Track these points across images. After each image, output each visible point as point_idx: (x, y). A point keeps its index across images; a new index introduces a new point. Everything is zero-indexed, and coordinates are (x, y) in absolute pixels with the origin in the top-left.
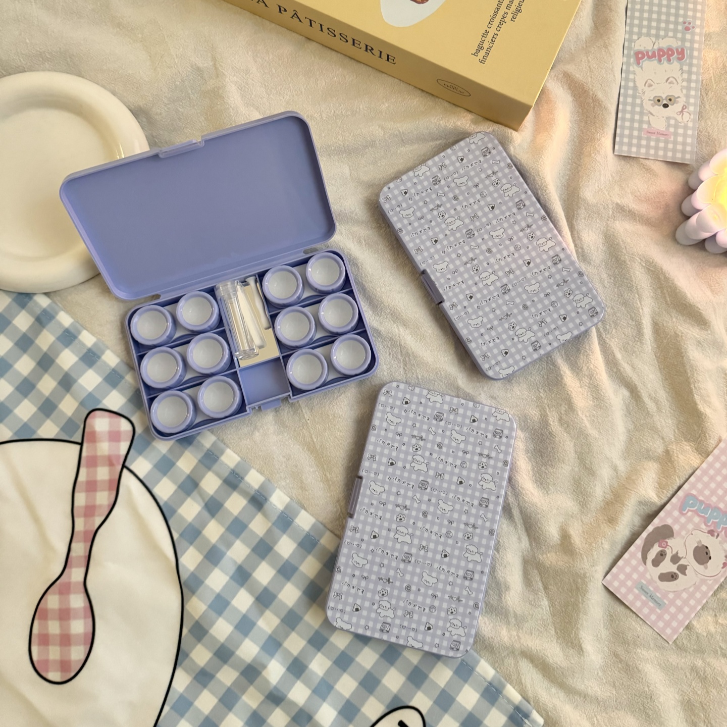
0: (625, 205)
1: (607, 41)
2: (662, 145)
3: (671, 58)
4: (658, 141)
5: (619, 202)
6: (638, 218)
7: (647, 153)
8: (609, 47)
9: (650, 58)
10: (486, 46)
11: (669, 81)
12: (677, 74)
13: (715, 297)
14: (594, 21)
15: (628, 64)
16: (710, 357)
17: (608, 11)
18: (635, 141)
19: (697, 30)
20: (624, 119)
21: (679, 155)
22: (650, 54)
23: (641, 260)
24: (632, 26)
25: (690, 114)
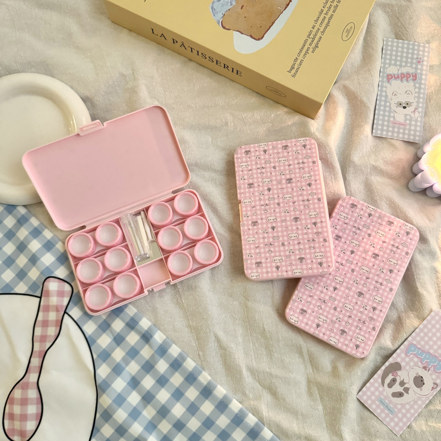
0: (378, 166)
1: (370, 67)
2: (401, 131)
3: (409, 79)
4: (399, 128)
5: (374, 164)
6: (385, 174)
7: (393, 135)
8: (371, 71)
9: (396, 78)
10: (296, 67)
11: (407, 92)
12: (412, 89)
13: (431, 224)
14: (362, 56)
15: (383, 82)
16: (427, 260)
17: (371, 50)
18: (385, 128)
19: (425, 63)
20: (379, 115)
21: (412, 137)
22: (396, 76)
23: (386, 200)
24: (385, 59)
25: (419, 113)
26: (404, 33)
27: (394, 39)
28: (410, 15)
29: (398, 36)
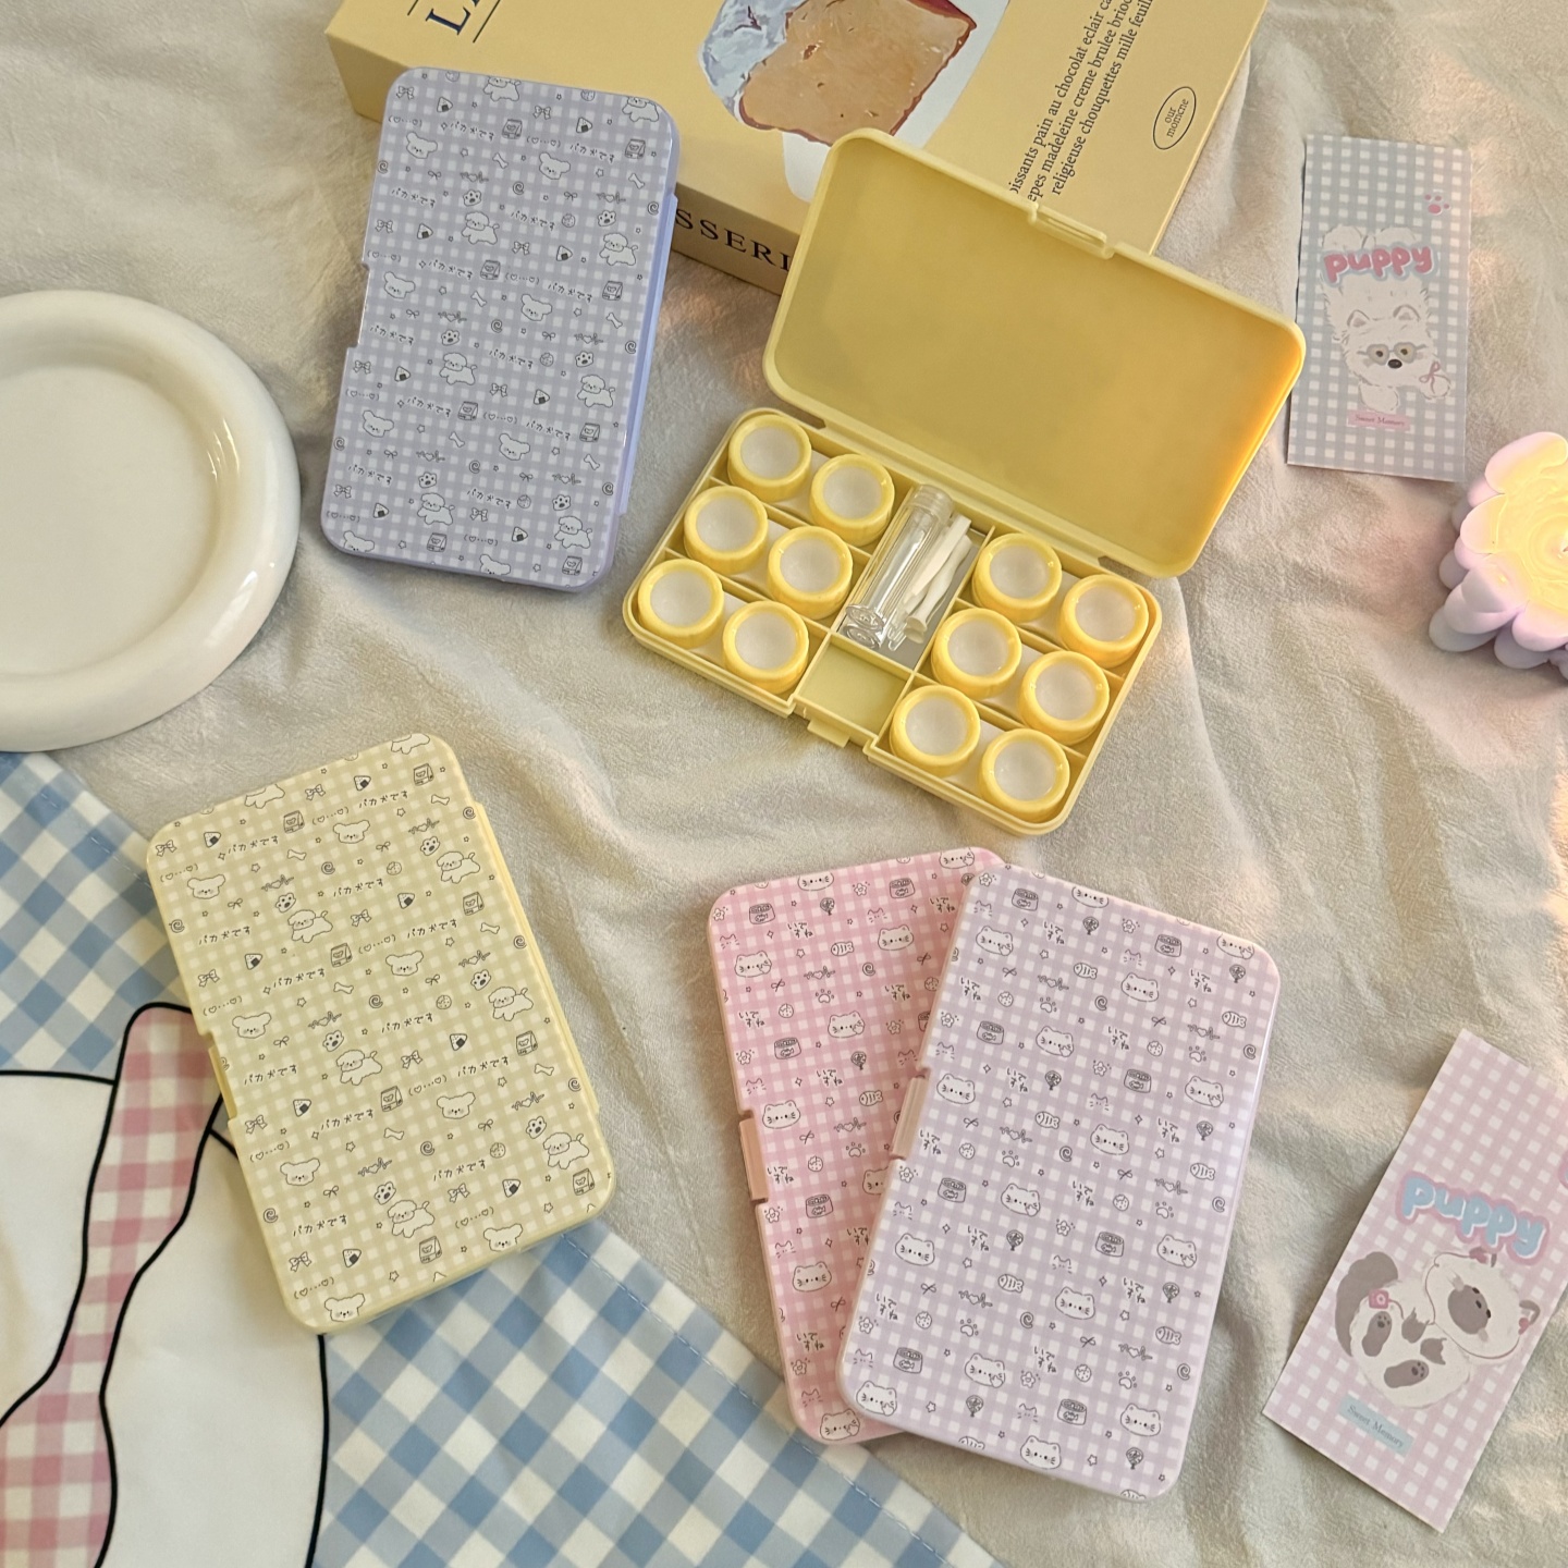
0: (1313, 567)
1: (1262, 235)
2: (1390, 444)
3: (1402, 267)
4: (1380, 436)
5: (1299, 560)
6: (1343, 596)
7: (1359, 461)
8: (1266, 248)
9: (1356, 267)
11: (1401, 313)
12: (1417, 300)
13: (1517, 757)
14: (1235, 197)
15: (1311, 281)
16: (1513, 890)
17: (1265, 175)
18: (1330, 438)
19: (1456, 212)
20: (1305, 393)
21: (1429, 464)
23: (1350, 681)
24: (1316, 204)
25: (1448, 380)
26: (1375, 114)
27: (1344, 135)
28: (1391, 56)
29: (1356, 127)
